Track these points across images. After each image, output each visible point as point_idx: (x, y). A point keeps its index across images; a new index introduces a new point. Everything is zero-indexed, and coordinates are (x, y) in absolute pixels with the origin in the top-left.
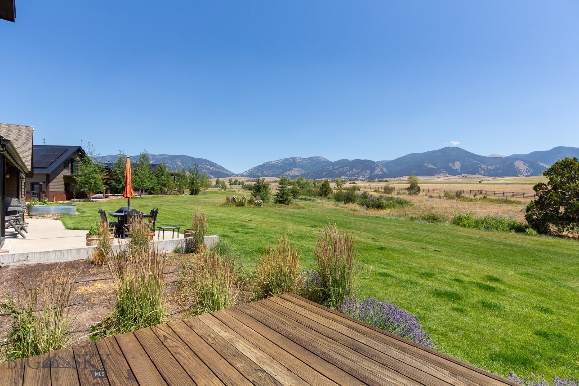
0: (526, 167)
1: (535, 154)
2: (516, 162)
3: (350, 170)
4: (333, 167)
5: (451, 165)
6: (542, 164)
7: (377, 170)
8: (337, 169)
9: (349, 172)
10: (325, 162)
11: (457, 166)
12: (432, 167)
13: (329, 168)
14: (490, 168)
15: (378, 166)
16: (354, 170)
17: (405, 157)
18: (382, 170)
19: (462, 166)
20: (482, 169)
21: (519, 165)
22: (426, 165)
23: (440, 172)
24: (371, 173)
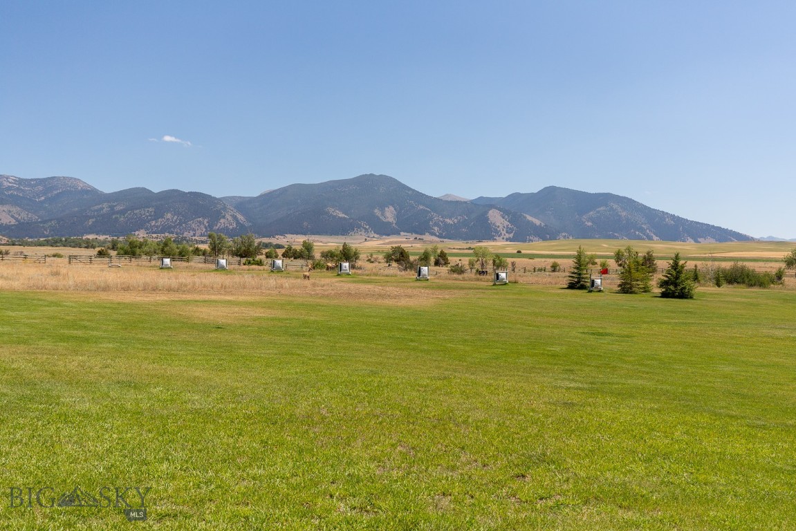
0: (506, 223)
1: (515, 197)
2: (491, 212)
3: (158, 214)
4: (112, 208)
5: (377, 212)
6: (529, 218)
7: (224, 217)
8: (122, 212)
9: (156, 219)
10: (87, 192)
11: (390, 215)
12: (342, 215)
13: (103, 209)
14: (448, 221)
15: (225, 208)
16: (169, 216)
17: (283, 191)
18: (235, 218)
19: (398, 216)
20: (436, 224)
21: (495, 217)
22: (331, 210)
23: (359, 227)
24: (210, 226)
